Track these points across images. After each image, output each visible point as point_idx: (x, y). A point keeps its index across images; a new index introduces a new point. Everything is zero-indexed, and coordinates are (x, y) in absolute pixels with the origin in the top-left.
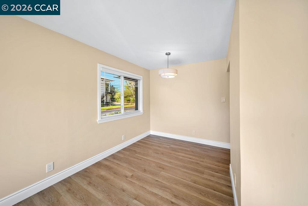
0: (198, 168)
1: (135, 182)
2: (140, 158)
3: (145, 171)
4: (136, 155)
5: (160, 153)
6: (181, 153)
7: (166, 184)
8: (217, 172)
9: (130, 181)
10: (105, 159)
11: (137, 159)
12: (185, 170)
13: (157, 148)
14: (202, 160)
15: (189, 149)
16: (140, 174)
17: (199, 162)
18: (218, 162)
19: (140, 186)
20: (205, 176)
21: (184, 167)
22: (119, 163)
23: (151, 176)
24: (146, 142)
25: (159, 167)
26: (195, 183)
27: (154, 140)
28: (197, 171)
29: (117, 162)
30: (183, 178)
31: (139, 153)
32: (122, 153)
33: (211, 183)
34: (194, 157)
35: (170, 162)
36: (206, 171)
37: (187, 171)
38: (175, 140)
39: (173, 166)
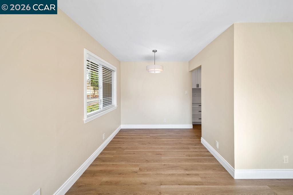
0: (183, 146)
1: (148, 173)
2: (133, 153)
3: (147, 161)
4: (125, 150)
5: (146, 143)
6: (163, 138)
7: (173, 165)
8: (196, 145)
9: (143, 174)
10: (91, 165)
11: (130, 154)
12: (177, 150)
13: (139, 140)
14: (181, 140)
15: (166, 135)
16: (146, 165)
17: (180, 142)
18: (191, 138)
19: (156, 174)
20: (192, 150)
21: (174, 148)
22: (115, 163)
23: (157, 163)
24: (124, 136)
25: (157, 154)
26: (190, 156)
27: (130, 133)
28: (184, 148)
29: (111, 163)
30: (180, 156)
31: (127, 148)
32: (106, 154)
33: (198, 153)
34: (175, 140)
35: (161, 148)
36: (189, 146)
37: (179, 150)
38: (150, 130)
39: (166, 150)
